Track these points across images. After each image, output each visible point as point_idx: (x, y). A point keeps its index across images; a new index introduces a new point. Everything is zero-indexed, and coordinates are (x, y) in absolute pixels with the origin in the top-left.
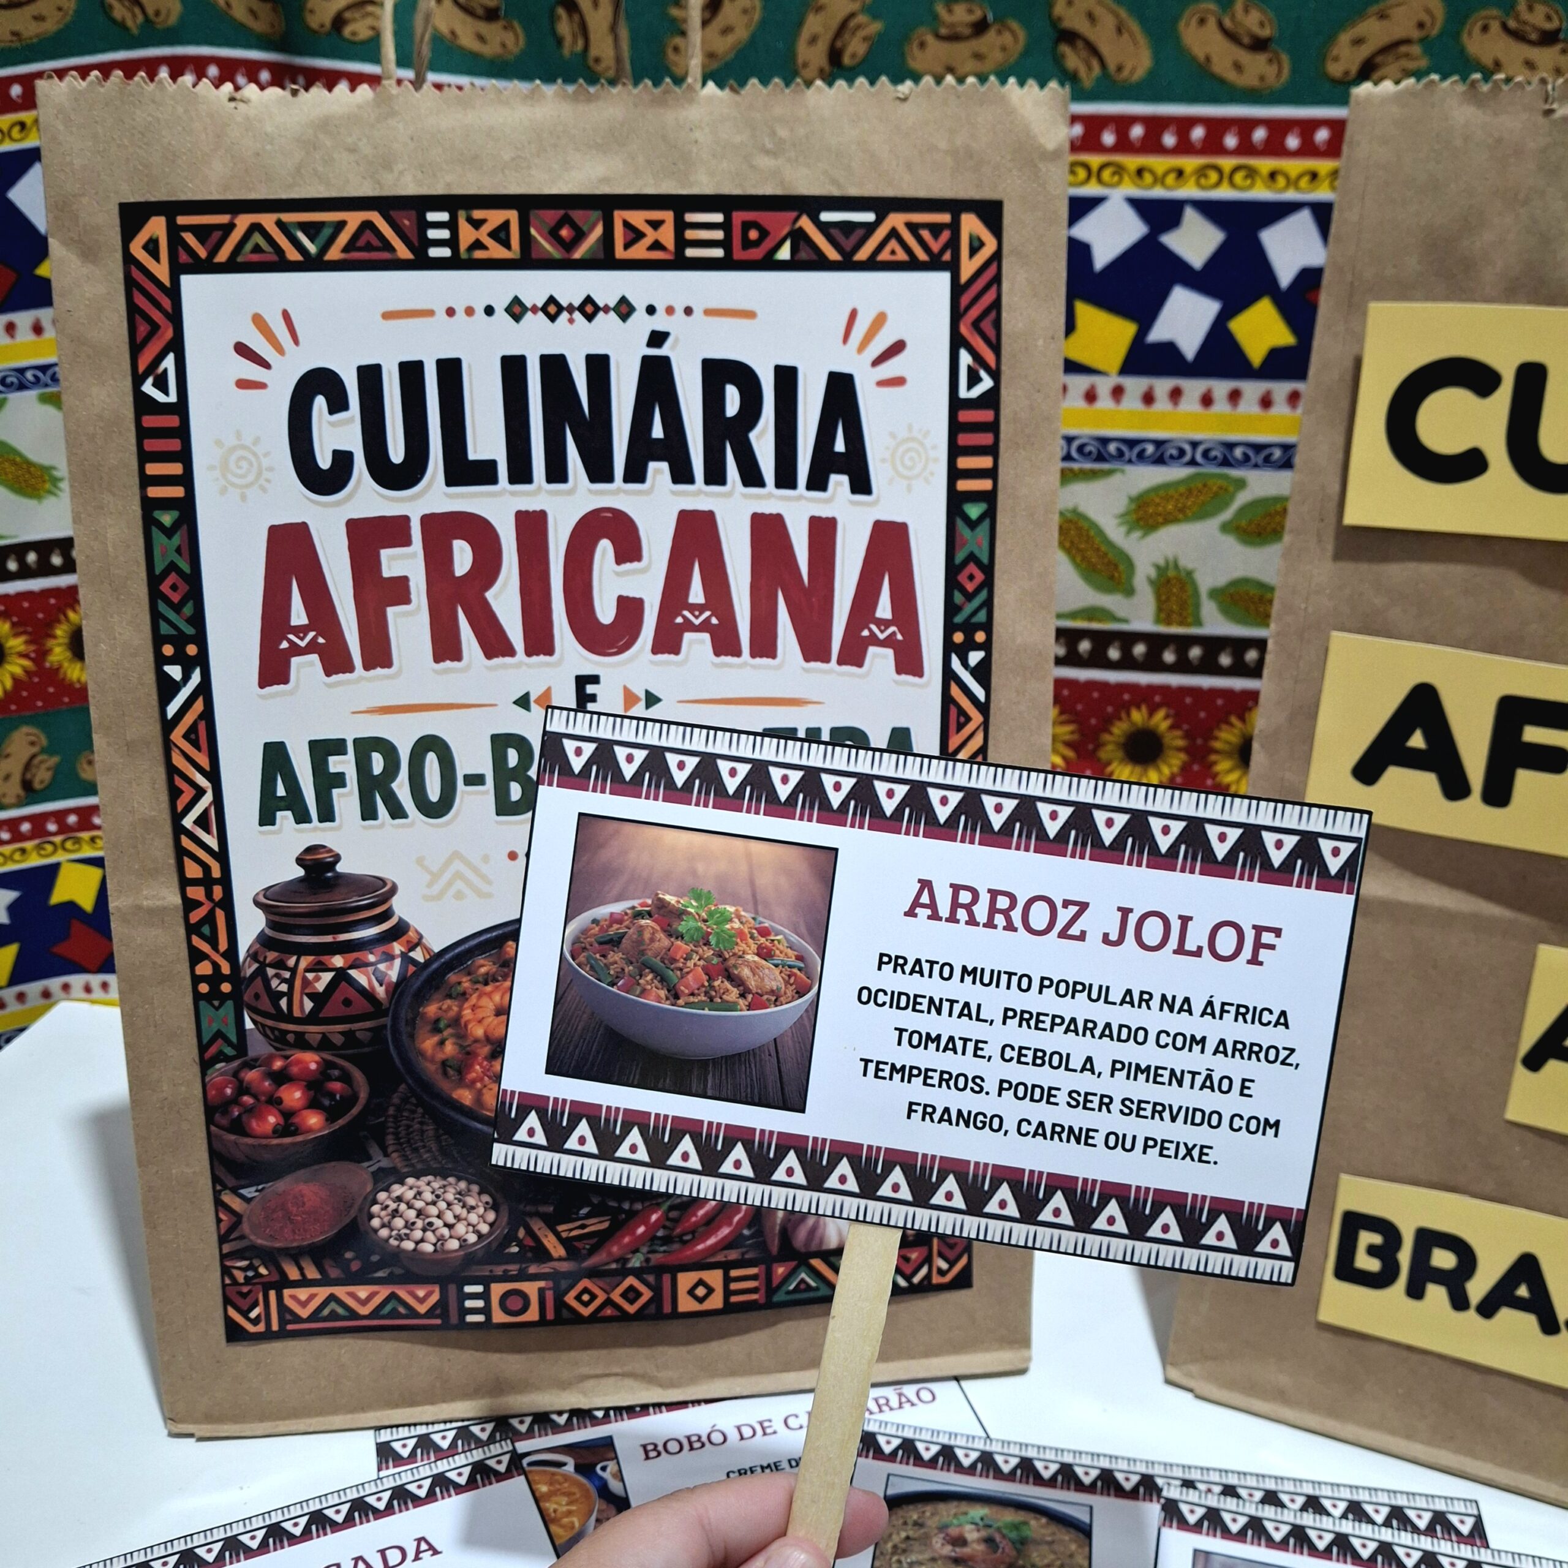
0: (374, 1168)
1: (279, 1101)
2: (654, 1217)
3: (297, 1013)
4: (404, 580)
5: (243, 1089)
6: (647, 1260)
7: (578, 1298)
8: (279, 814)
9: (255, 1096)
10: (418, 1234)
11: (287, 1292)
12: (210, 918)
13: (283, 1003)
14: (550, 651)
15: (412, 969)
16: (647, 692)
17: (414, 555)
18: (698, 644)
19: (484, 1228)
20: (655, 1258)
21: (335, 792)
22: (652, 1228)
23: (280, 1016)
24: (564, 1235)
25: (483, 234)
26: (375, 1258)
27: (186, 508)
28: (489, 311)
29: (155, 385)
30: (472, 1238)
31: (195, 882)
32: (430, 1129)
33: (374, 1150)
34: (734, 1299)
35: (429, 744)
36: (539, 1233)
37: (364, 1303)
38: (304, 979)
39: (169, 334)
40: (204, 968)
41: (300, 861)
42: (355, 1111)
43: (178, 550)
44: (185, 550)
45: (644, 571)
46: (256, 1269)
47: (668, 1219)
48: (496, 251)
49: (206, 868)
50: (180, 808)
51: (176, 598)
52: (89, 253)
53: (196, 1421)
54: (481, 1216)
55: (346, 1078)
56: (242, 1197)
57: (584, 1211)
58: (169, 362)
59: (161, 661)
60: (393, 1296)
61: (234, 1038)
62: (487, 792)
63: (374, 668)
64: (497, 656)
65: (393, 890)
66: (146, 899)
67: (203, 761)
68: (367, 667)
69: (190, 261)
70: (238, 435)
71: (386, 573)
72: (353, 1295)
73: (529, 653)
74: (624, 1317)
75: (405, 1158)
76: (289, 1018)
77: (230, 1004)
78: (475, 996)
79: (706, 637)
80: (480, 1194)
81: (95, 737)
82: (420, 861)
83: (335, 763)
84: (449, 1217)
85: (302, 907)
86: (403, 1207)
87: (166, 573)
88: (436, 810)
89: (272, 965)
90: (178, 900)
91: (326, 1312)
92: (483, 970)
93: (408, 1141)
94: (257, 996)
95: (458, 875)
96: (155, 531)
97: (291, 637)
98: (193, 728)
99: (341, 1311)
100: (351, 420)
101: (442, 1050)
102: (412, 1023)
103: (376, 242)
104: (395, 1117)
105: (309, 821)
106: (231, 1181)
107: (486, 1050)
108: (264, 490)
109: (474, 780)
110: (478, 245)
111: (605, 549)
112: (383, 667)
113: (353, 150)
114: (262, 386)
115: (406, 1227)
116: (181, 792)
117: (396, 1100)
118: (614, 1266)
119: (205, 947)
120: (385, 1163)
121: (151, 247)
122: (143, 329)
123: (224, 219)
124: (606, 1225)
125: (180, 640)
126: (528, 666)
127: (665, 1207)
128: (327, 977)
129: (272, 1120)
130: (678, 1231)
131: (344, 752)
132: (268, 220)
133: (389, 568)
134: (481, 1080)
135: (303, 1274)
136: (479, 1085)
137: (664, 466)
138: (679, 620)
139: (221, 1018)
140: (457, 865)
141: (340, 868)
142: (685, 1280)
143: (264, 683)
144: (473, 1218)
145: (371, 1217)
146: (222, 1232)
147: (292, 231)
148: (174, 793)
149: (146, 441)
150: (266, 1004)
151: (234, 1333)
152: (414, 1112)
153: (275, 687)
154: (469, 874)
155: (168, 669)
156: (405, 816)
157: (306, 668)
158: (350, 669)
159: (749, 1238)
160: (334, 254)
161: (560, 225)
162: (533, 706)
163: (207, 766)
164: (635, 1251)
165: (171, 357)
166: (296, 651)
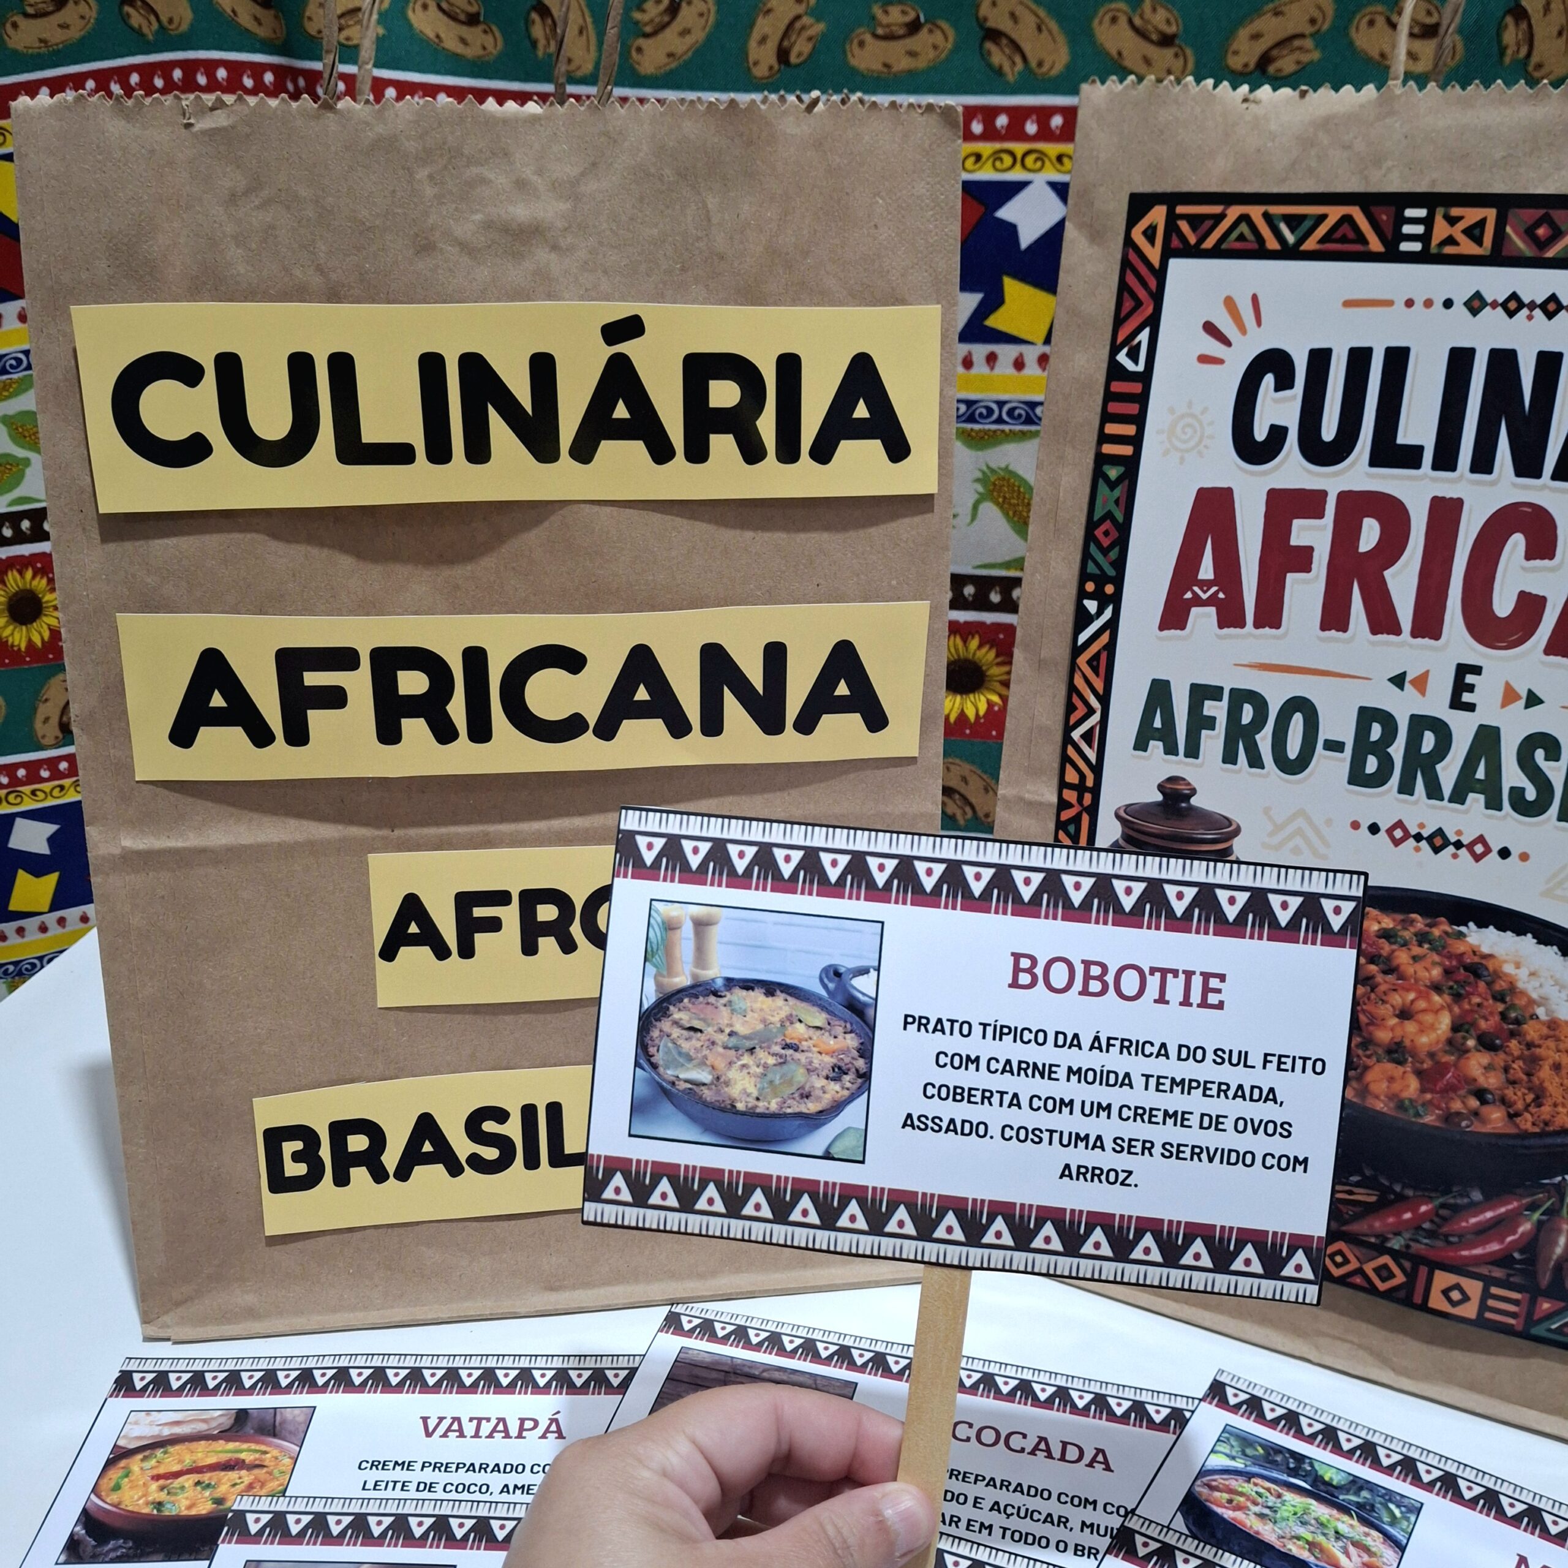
2: (1423, 1209)
4: (1310, 549)
6: (1408, 1247)
7: (1331, 1257)
8: (1152, 743)
14: (1437, 636)
16: (1530, 693)
17: (1324, 528)
20: (1415, 1247)
21: (1204, 732)
22: (1419, 1218)
25: (1457, 231)
27: (1131, 465)
28: (1448, 304)
29: (1128, 355)
31: (1071, 786)
34: (1488, 1315)
35: (1299, 705)
39: (1150, 310)
41: (1161, 787)
43: (1117, 502)
44: (1123, 502)
45: (1553, 570)
47: (1437, 1215)
48: (1468, 247)
49: (1082, 777)
50: (1072, 722)
51: (1106, 542)
52: (1096, 236)
57: (1355, 1179)
58: (1144, 336)
59: (1082, 594)
62: (1344, 760)
63: (1264, 627)
64: (1382, 633)
65: (1237, 832)
66: (1028, 792)
67: (1099, 685)
68: (1258, 625)
69: (1181, 246)
70: (1190, 404)
71: (1294, 541)
73: (1415, 634)
74: (1372, 1290)
83: (1210, 707)
85: (1155, 828)
87: (1102, 520)
88: (1293, 767)
90: (1054, 799)
95: (1299, 832)
96: (1101, 482)
97: (1196, 589)
98: (1096, 656)
100: (1294, 397)
103: (1351, 235)
105: (1177, 754)
108: (1200, 454)
109: (1334, 746)
110: (1450, 241)
111: (1516, 543)
112: (1271, 627)
113: (1347, 147)
114: (1220, 361)
116: (1076, 708)
118: (1373, 1240)
121: (1150, 234)
122: (1128, 304)
123: (1217, 209)
124: (1373, 1199)
125: (1101, 580)
126: (1411, 646)
127: (1437, 1202)
130: (1445, 1230)
131: (1219, 698)
132: (1256, 212)
133: (1298, 537)
140: (1300, 822)
141: (1194, 801)
142: (1442, 1279)
143: (1162, 627)
147: (1276, 222)
148: (1070, 708)
149: (1110, 404)
153: (1173, 631)
154: (1310, 833)
155: (1086, 602)
156: (1263, 767)
157: (1203, 618)
158: (1242, 625)
159: (1520, 1262)
160: (1310, 244)
161: (1538, 224)
162: (1407, 686)
163: (1101, 692)
164: (1397, 1234)
165: (1146, 331)
166: (1197, 602)
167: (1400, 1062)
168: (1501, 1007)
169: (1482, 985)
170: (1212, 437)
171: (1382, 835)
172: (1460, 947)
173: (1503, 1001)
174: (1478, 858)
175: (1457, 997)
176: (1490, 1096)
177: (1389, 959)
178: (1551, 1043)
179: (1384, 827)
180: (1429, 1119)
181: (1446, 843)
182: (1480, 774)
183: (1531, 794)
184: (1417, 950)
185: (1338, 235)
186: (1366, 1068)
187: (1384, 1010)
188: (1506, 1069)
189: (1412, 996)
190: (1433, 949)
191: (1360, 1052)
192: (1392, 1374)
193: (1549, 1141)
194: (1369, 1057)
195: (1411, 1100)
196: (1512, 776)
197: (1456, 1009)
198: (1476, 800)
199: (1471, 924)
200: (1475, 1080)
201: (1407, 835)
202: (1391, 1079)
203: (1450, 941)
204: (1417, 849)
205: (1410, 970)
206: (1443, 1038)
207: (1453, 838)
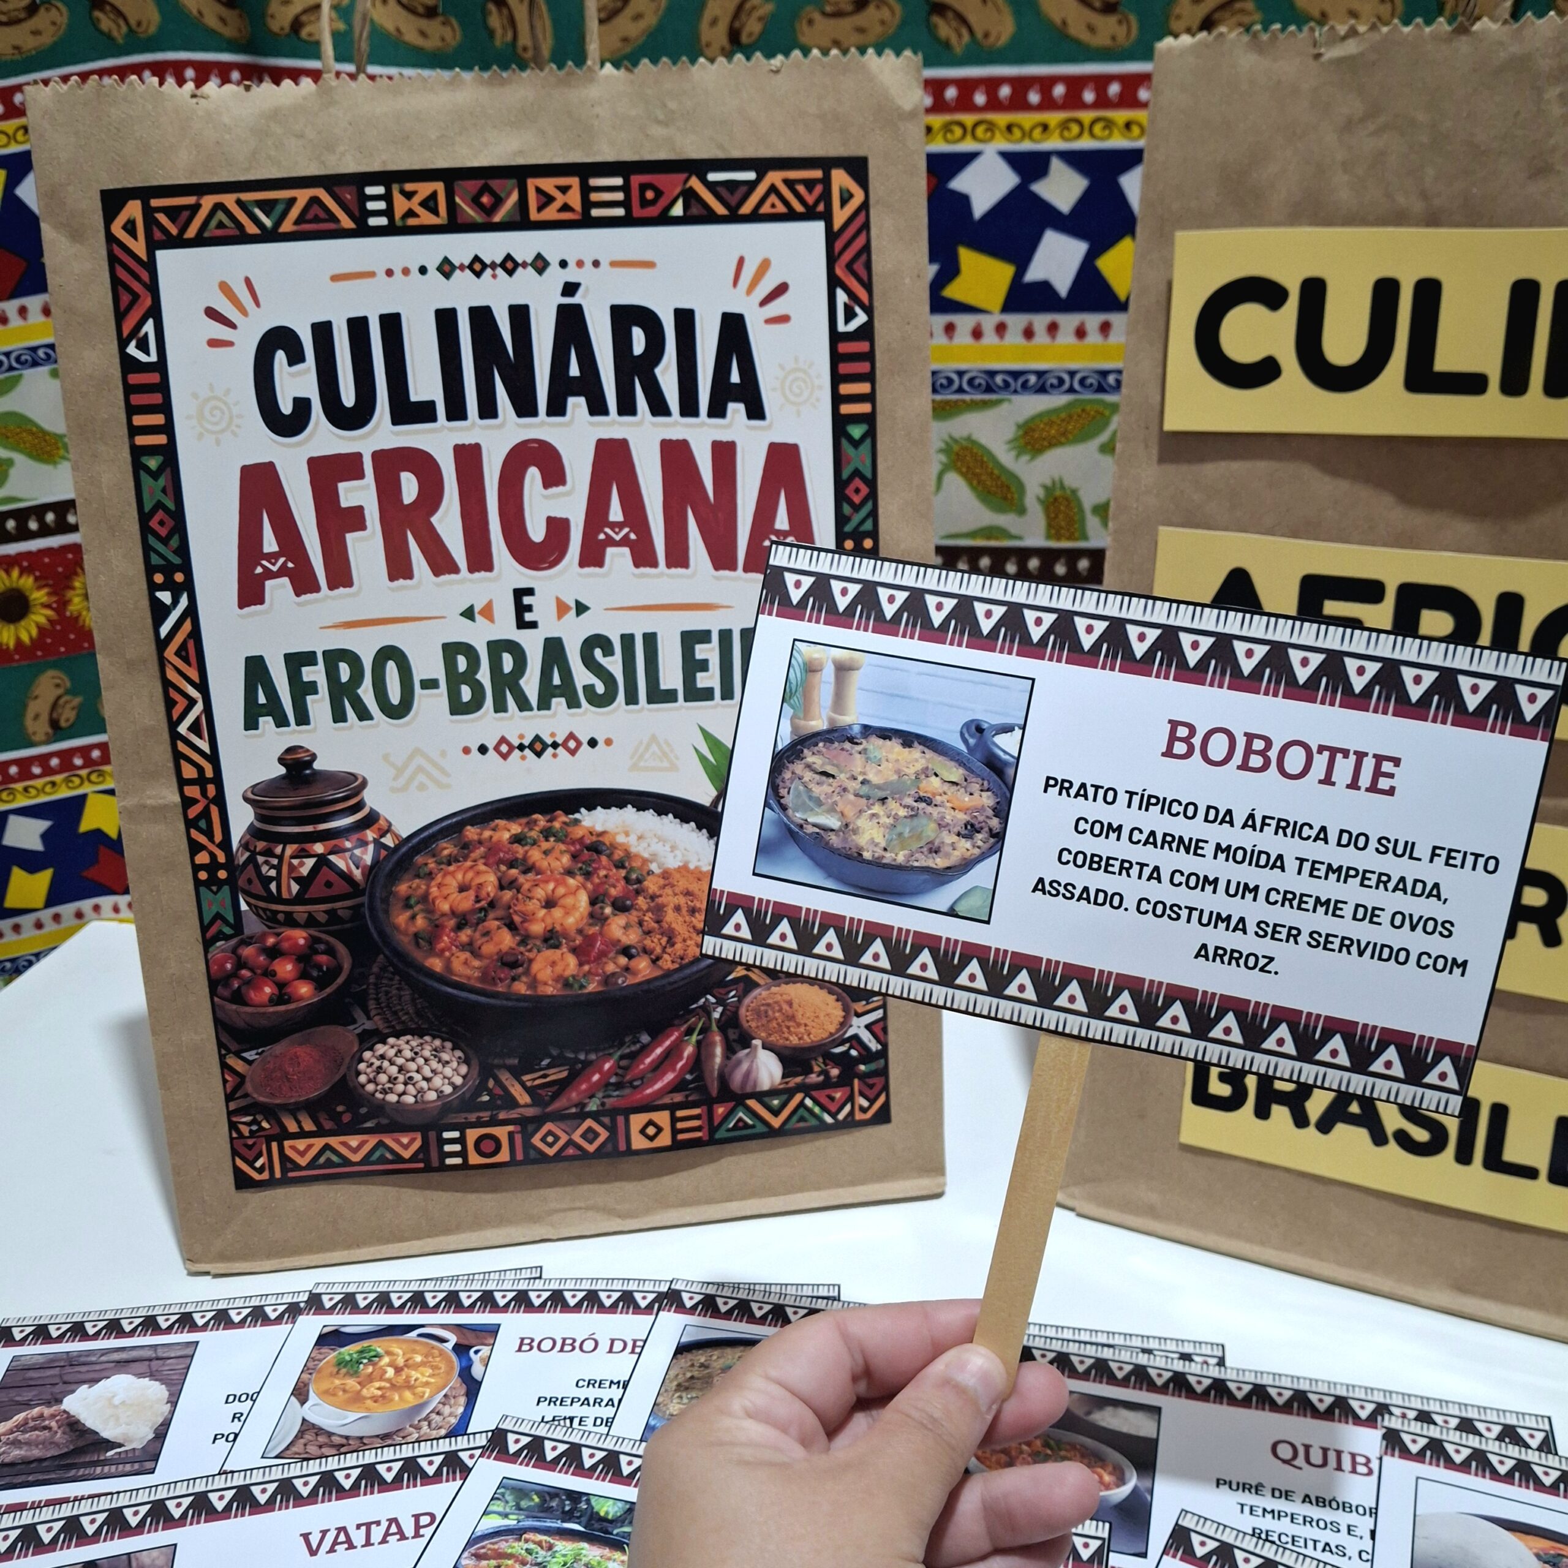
0: (358, 1031)
1: (274, 974)
2: (607, 1066)
3: (285, 895)
4: (360, 509)
5: (240, 964)
6: (603, 1104)
7: (543, 1140)
8: (261, 719)
9: (252, 970)
10: (400, 1088)
11: (287, 1143)
12: (206, 814)
13: (273, 886)
14: (489, 567)
15: (384, 853)
16: (578, 603)
17: (368, 486)
18: (618, 558)
19: (458, 1081)
20: (609, 1102)
21: (309, 698)
22: (605, 1076)
23: (270, 898)
24: (529, 1084)
25: (414, 204)
26: (363, 1110)
27: (169, 454)
28: (423, 270)
29: (138, 347)
30: (448, 1090)
31: (191, 782)
32: (407, 993)
33: (359, 1014)
34: (680, 1137)
35: (388, 653)
36: (507, 1083)
37: (355, 1151)
38: (290, 865)
39: (148, 302)
40: (203, 858)
41: (281, 761)
42: (340, 980)
43: (164, 491)
44: (170, 490)
45: (568, 494)
46: (259, 1124)
47: (620, 1067)
48: (427, 218)
49: (200, 769)
50: (175, 717)
51: (163, 532)
52: (76, 235)
53: (211, 1261)
54: (455, 1070)
55: (331, 951)
56: (244, 1060)
57: (545, 1062)
58: (149, 327)
59: (153, 587)
60: (380, 1144)
61: (231, 919)
62: (441, 695)
63: (338, 588)
64: (443, 573)
65: (364, 784)
66: (150, 798)
67: (194, 675)
68: (332, 587)
69: (164, 237)
70: (211, 387)
71: (344, 504)
72: (345, 1144)
73: (471, 570)
74: (584, 1155)
75: (387, 1020)
76: (279, 900)
77: (226, 889)
78: (440, 876)
79: (626, 551)
80: (453, 1049)
81: (99, 657)
82: (386, 757)
83: (308, 673)
84: (427, 1072)
85: (285, 801)
86: (386, 1064)
87: (154, 510)
88: (398, 711)
89: (261, 854)
90: (177, 799)
91: (322, 1160)
92: (446, 852)
93: (388, 1006)
94: (250, 881)
95: (420, 769)
96: (142, 473)
97: (264, 563)
98: (183, 646)
99: (335, 1159)
100: (308, 370)
101: (414, 924)
102: (386, 901)
103: (323, 215)
104: (375, 984)
105: (288, 724)
106: (234, 1046)
107: (452, 923)
108: (234, 434)
109: (430, 684)
110: (411, 213)
111: (533, 476)
112: (345, 587)
113: (300, 136)
114: (229, 344)
115: (389, 1081)
116: (175, 703)
117: (375, 969)
118: (574, 1110)
119: (202, 839)
120: (368, 1025)
121: (130, 227)
122: (125, 298)
123: (190, 200)
124: (565, 1074)
125: (168, 570)
126: (471, 580)
127: (616, 1056)
128: (310, 862)
129: (268, 990)
130: (628, 1078)
131: (314, 663)
132: (229, 200)
133: (347, 499)
134: (449, 949)
135: (300, 1127)
136: (447, 954)
137: (582, 400)
138: (602, 536)
139: (218, 902)
141: (317, 766)
142: (637, 1121)
143: (242, 605)
144: (448, 1071)
145: (358, 1073)
146: (229, 1090)
147: (250, 208)
148: (170, 704)
149: (132, 397)
150: (257, 888)
151: (243, 1182)
152: (391, 979)
153: (253, 608)
154: (429, 767)
155: (159, 594)
156: (371, 718)
157: (278, 589)
158: (317, 589)
159: (692, 1082)
160: (287, 226)
161: (480, 193)
162: (477, 617)
163: (197, 679)
164: (591, 1097)
165: (150, 322)
166: (269, 575)
167: (557, 946)
168: (623, 873)
169: (604, 859)
170: (240, 416)
171: (491, 753)
172: (578, 833)
173: (623, 867)
174: (573, 752)
175: (588, 875)
176: (634, 951)
177: (525, 859)
178: (668, 891)
179: (491, 745)
180: (591, 987)
181: (545, 746)
182: (557, 680)
183: (600, 688)
184: (545, 845)
185: (310, 216)
186: (531, 961)
187: (532, 906)
188: (640, 923)
189: (551, 886)
190: (558, 840)
191: (522, 949)
192: (619, 1221)
193: (688, 971)
194: (530, 951)
195: (573, 976)
196: (582, 676)
197: (589, 886)
198: (559, 703)
199: (583, 810)
200: (619, 941)
201: (511, 748)
202: (553, 964)
203: (570, 829)
204: (523, 758)
205: (544, 864)
206: (586, 913)
207: (549, 741)
